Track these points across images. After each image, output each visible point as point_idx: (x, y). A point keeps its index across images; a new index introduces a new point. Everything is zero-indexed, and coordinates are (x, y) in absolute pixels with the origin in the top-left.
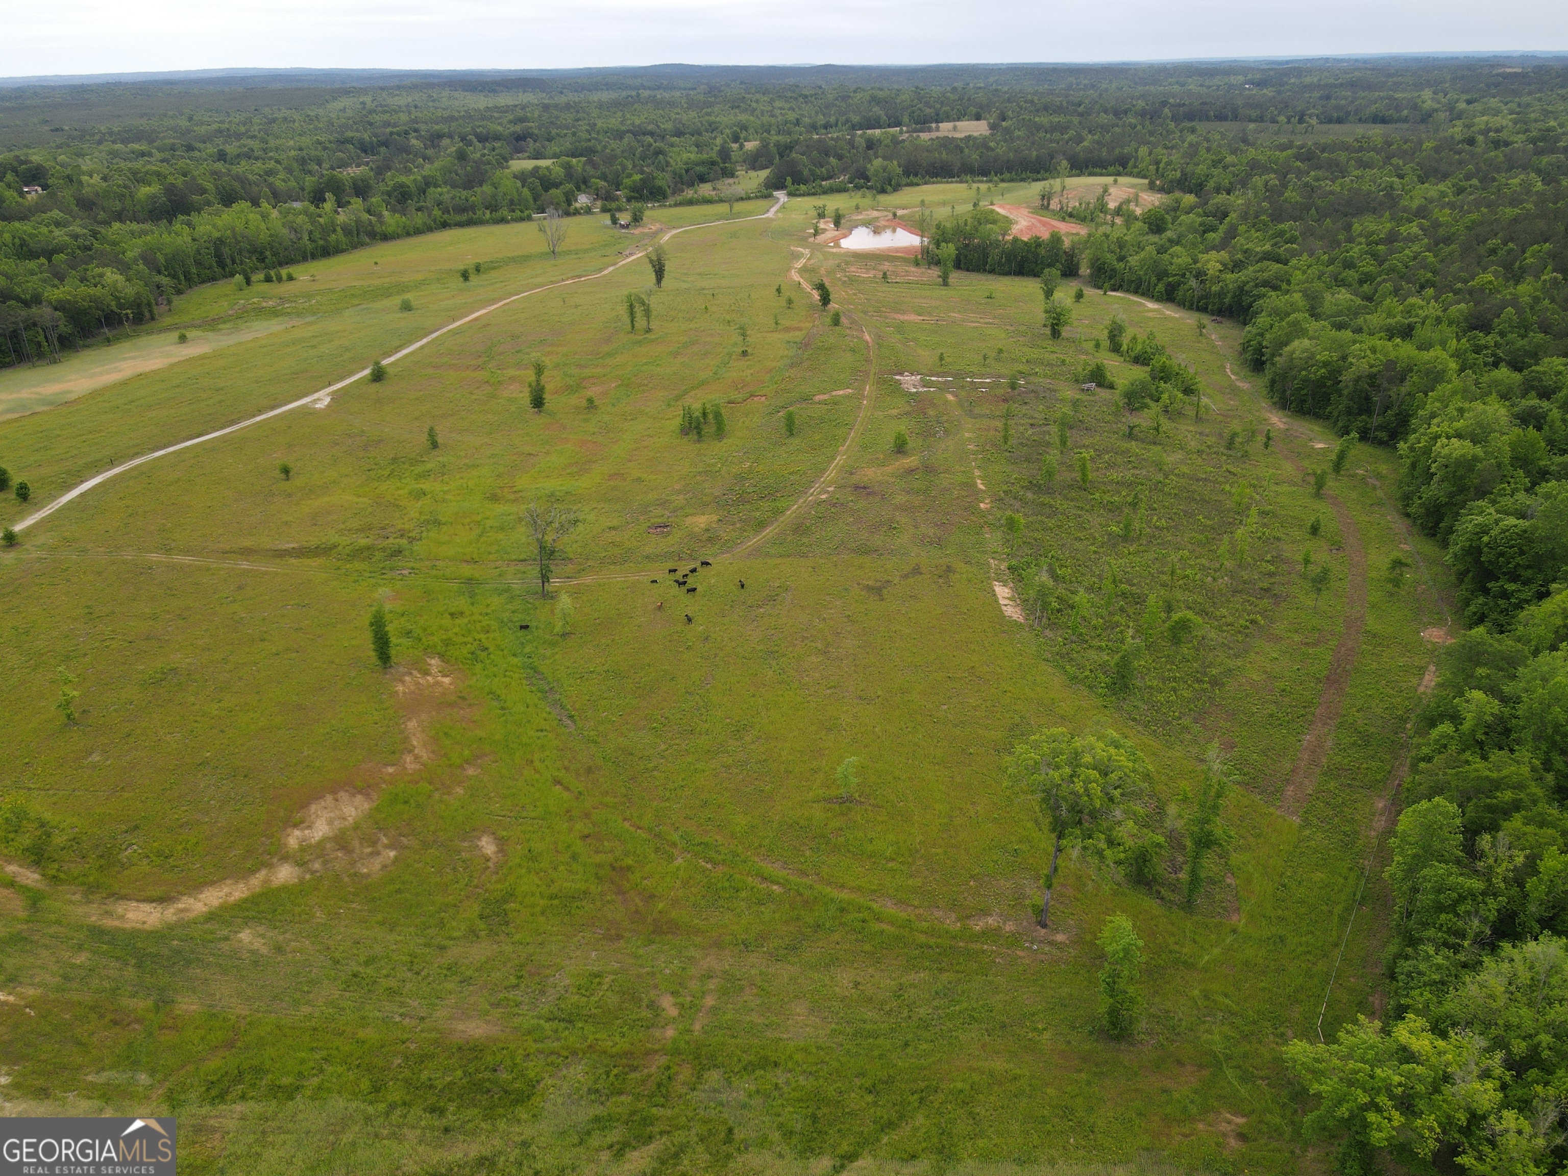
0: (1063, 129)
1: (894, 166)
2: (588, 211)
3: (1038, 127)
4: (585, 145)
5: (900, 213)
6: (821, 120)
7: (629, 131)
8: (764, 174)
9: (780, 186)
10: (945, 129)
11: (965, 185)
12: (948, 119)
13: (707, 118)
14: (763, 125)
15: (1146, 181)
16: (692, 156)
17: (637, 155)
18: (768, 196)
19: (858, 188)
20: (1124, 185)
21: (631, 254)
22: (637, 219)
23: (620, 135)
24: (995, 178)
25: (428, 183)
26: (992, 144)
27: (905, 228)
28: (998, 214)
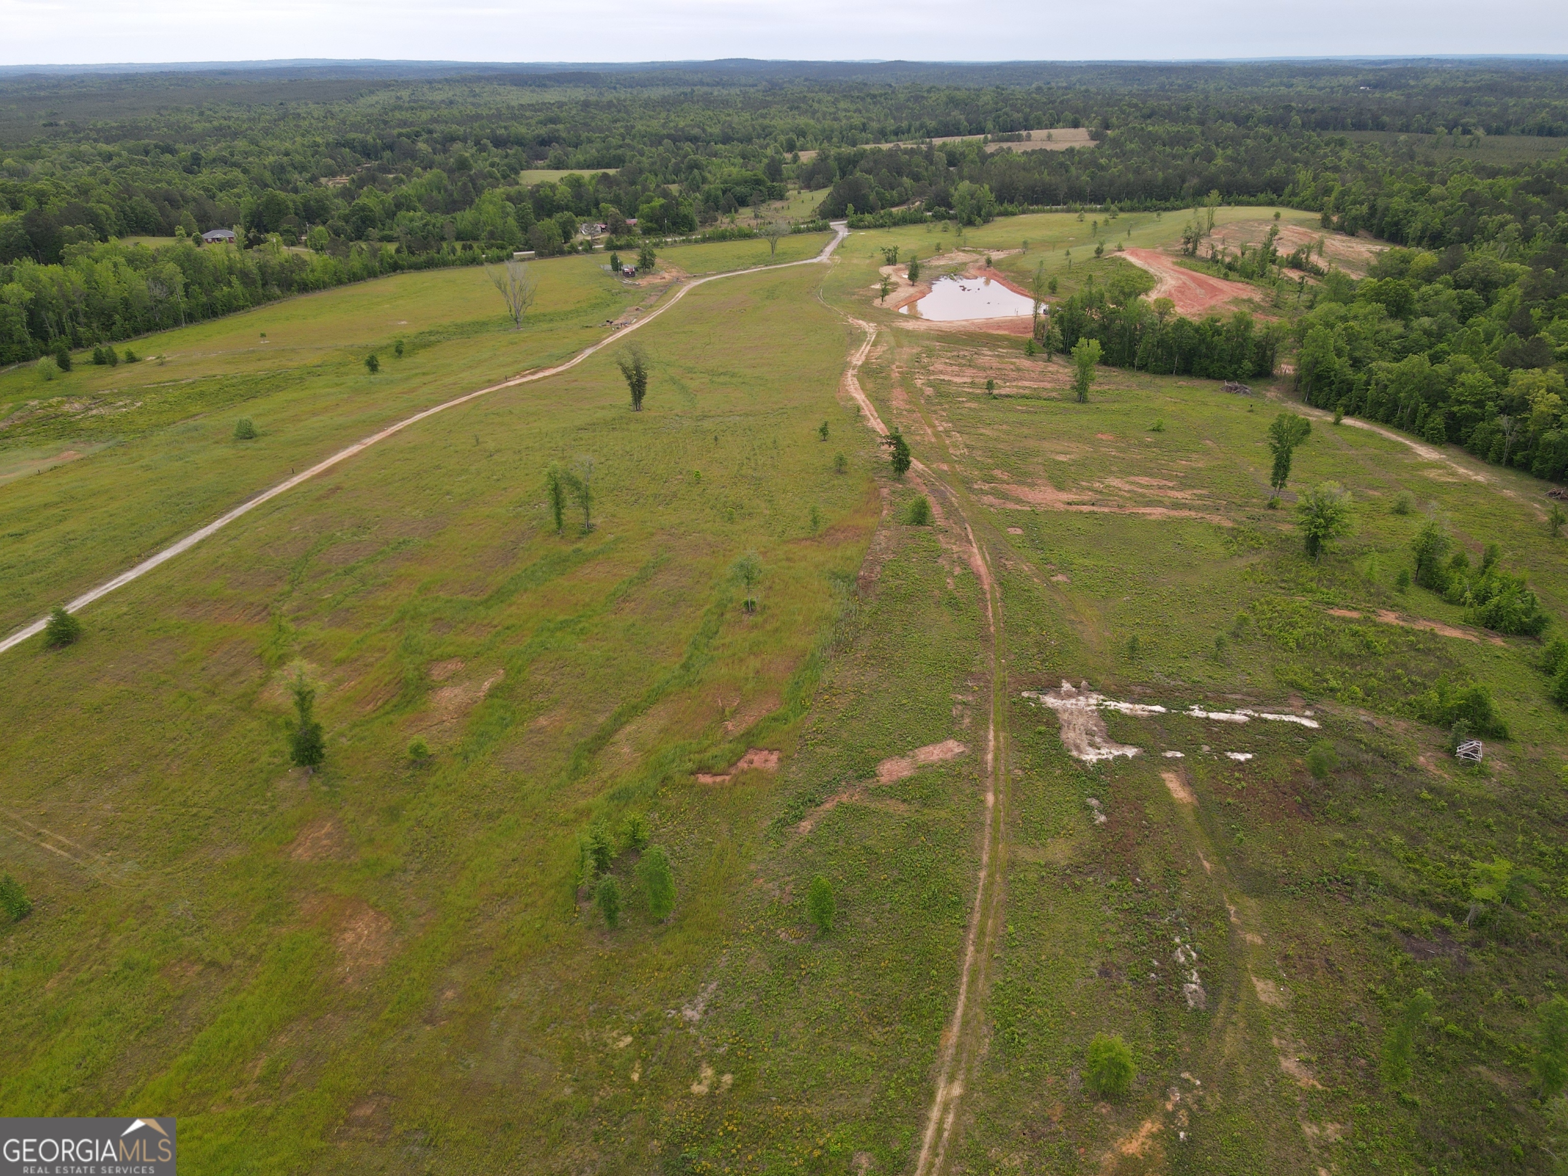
0: (1184, 140)
1: (985, 191)
2: (589, 248)
3: (1154, 139)
4: (613, 152)
5: (995, 256)
6: (891, 125)
7: (669, 136)
8: (821, 196)
9: (838, 214)
10: (1038, 139)
11: (1075, 216)
12: (1040, 125)
13: (760, 120)
14: (824, 130)
15: (1318, 216)
16: (735, 170)
17: (670, 168)
18: (824, 228)
19: (938, 217)
20: (1289, 221)
21: (625, 325)
22: (646, 264)
23: (657, 140)
24: (1113, 207)
25: (401, 204)
26: (1103, 161)
27: (1004, 281)
28: (1131, 266)
